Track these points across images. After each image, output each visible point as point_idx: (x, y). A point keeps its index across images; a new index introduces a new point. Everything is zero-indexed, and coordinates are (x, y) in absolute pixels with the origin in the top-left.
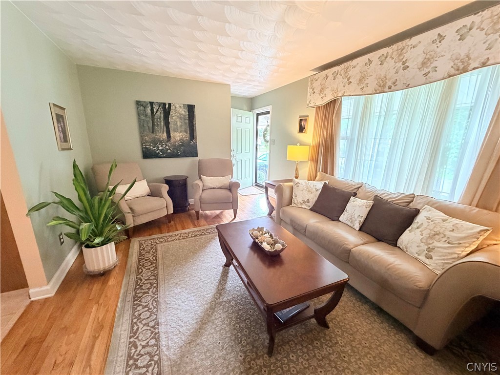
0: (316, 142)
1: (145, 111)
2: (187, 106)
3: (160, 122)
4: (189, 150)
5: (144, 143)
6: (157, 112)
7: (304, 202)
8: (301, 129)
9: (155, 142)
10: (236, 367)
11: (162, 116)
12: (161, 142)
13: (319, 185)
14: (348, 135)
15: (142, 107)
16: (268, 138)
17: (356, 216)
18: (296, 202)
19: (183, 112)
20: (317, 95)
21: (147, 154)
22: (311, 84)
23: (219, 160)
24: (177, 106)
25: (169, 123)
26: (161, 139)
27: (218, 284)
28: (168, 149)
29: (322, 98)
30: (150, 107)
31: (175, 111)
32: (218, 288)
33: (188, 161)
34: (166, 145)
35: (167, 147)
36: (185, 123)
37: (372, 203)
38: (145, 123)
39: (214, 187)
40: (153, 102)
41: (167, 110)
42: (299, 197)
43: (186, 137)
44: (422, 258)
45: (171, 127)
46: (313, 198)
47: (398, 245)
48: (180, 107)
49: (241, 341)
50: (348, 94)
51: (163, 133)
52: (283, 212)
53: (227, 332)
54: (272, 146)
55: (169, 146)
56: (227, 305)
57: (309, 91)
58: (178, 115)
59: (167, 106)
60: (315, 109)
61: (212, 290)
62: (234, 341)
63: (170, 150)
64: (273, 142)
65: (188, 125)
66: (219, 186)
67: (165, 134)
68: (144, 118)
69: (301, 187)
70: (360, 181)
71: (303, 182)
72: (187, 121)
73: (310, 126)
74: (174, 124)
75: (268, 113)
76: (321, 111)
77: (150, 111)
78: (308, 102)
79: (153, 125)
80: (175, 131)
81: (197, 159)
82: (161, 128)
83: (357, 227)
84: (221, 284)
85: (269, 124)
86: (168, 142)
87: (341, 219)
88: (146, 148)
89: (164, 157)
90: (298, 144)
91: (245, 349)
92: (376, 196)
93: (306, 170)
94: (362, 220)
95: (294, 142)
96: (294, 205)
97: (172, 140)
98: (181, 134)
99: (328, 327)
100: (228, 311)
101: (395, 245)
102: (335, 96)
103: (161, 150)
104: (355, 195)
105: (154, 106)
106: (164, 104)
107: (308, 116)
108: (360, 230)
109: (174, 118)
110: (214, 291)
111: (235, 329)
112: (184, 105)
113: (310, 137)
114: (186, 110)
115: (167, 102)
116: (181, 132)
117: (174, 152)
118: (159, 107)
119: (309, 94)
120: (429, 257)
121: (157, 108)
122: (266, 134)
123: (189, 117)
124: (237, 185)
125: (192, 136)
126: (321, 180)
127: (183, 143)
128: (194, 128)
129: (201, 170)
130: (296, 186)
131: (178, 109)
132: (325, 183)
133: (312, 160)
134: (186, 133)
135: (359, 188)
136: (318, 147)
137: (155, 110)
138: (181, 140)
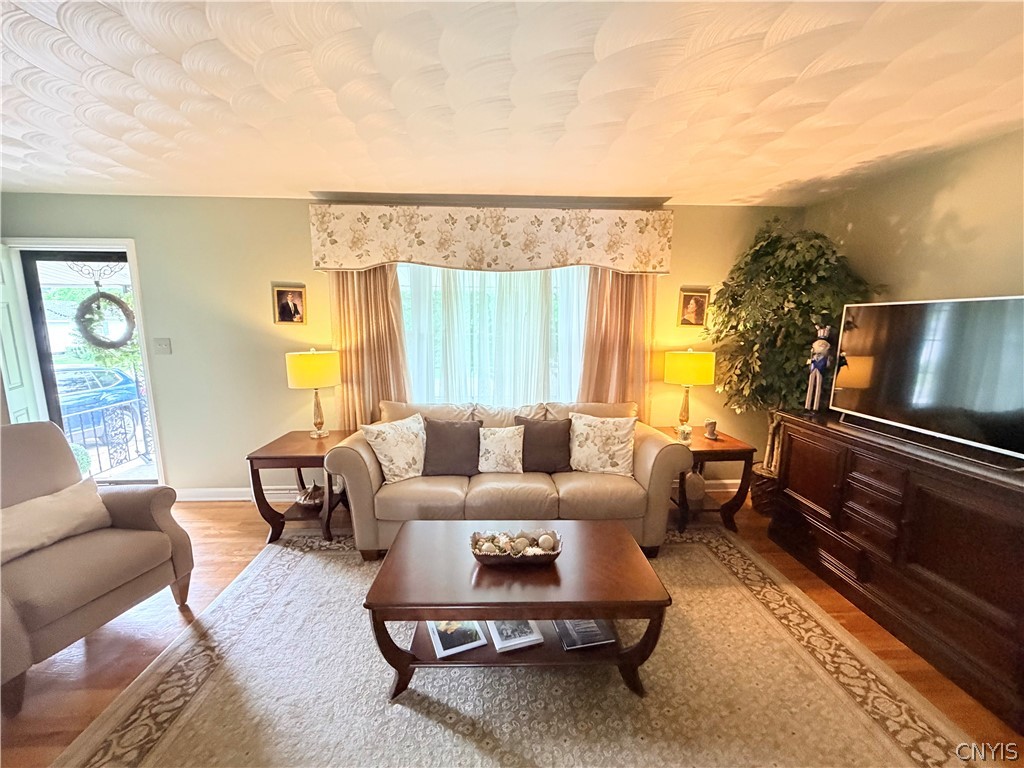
0: (347, 344)
7: (409, 466)
8: (287, 314)
10: (660, 754)
17: (512, 454)
18: (397, 471)
22: (322, 223)
27: (450, 732)
29: (360, 257)
32: (464, 735)
37: (520, 429)
42: (396, 459)
44: (609, 469)
47: (574, 468)
49: (613, 728)
50: (420, 261)
53: (590, 748)
54: (156, 357)
56: (525, 729)
61: (463, 752)
62: (611, 741)
64: (165, 345)
66: (62, 530)
69: (388, 439)
71: (386, 427)
75: (121, 257)
83: (519, 468)
84: (455, 724)
87: (481, 469)
91: (629, 727)
92: (516, 417)
100: (540, 732)
101: (571, 470)
102: (392, 259)
104: (483, 424)
107: (304, 286)
108: (525, 471)
110: (470, 748)
111: (587, 733)
113: (325, 332)
119: (316, 242)
120: (615, 465)
130: (379, 439)
135: (473, 413)
136: (359, 352)
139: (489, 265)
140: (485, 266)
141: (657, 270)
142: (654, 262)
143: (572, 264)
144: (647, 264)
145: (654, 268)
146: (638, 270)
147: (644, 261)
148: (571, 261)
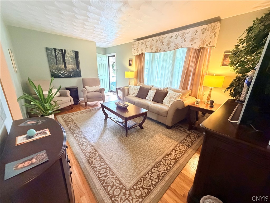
0: (136, 70)
1: (51, 53)
2: (74, 52)
3: (60, 59)
4: (77, 74)
5: (52, 70)
6: (58, 54)
7: (133, 94)
8: (130, 65)
9: (58, 70)
10: (117, 140)
11: (61, 56)
12: (61, 69)
13: (139, 87)
14: (148, 67)
15: (49, 51)
16: (115, 68)
17: (151, 96)
18: (130, 94)
19: (72, 55)
20: (135, 50)
21: (55, 76)
22: (133, 46)
23: (93, 78)
24: (69, 51)
25: (65, 60)
26: (62, 68)
28: (65, 73)
29: (138, 52)
30: (54, 51)
31: (68, 53)
33: (76, 79)
34: (65, 71)
35: (65, 72)
36: (74, 60)
37: (155, 91)
38: (52, 59)
39: (92, 91)
40: (56, 49)
41: (63, 53)
42: (131, 92)
43: (75, 67)
45: (66, 62)
46: (137, 92)
48: (71, 52)
50: (147, 52)
51: (62, 65)
52: (125, 98)
53: (112, 134)
54: (117, 72)
55: (66, 72)
56: (110, 129)
57: (132, 48)
58: (70, 56)
59: (63, 51)
60: (135, 56)
62: (115, 136)
63: (67, 74)
64: (118, 70)
65: (75, 61)
66: (95, 90)
67: (63, 66)
68: (51, 57)
69: (131, 88)
70: (153, 85)
71: (132, 86)
72: (75, 59)
73: (134, 63)
74: (68, 61)
75: (114, 56)
76: (138, 57)
77: (54, 53)
78: (132, 53)
79: (57, 61)
80: (68, 64)
81: (81, 78)
82: (61, 63)
83: (151, 100)
85: (115, 61)
86: (65, 70)
87: (146, 98)
88: (53, 73)
89: (64, 77)
90: (129, 71)
91: (118, 136)
92: (157, 89)
93: (133, 82)
94: (153, 97)
95: (128, 70)
96: (130, 95)
97: (67, 69)
98: (72, 66)
99: (143, 128)
101: (162, 103)
102: (142, 52)
103: (62, 74)
104: (151, 89)
105: (56, 51)
106: (62, 50)
107: (132, 59)
108: (152, 101)
109: (67, 57)
112: (72, 51)
113: (134, 68)
114: (74, 53)
115: (63, 49)
116: (72, 64)
117: (69, 75)
118: (59, 51)
119: (132, 50)
120: (169, 104)
121: (58, 52)
122: (113, 66)
123: (76, 57)
124: (103, 90)
125: (78, 66)
126: (139, 85)
127: (73, 70)
128: (79, 63)
129: (84, 84)
131: (70, 53)
132: (141, 86)
133: (135, 78)
134: (75, 65)
135: (152, 87)
136: (137, 72)
137: (57, 53)
138: (72, 69)
139: (159, 51)
140: (158, 51)
141: (208, 46)
142: (207, 43)
143: (179, 48)
144: (204, 44)
145: (207, 45)
146: (201, 47)
147: (203, 44)
148: (179, 47)
